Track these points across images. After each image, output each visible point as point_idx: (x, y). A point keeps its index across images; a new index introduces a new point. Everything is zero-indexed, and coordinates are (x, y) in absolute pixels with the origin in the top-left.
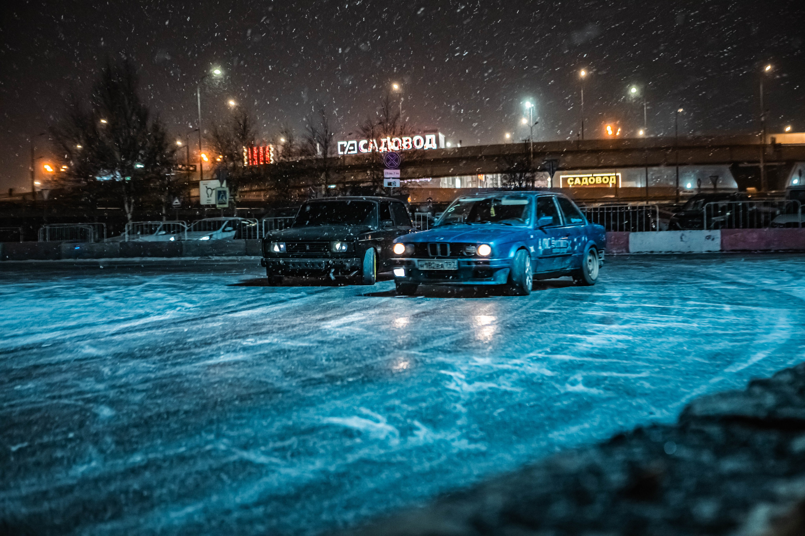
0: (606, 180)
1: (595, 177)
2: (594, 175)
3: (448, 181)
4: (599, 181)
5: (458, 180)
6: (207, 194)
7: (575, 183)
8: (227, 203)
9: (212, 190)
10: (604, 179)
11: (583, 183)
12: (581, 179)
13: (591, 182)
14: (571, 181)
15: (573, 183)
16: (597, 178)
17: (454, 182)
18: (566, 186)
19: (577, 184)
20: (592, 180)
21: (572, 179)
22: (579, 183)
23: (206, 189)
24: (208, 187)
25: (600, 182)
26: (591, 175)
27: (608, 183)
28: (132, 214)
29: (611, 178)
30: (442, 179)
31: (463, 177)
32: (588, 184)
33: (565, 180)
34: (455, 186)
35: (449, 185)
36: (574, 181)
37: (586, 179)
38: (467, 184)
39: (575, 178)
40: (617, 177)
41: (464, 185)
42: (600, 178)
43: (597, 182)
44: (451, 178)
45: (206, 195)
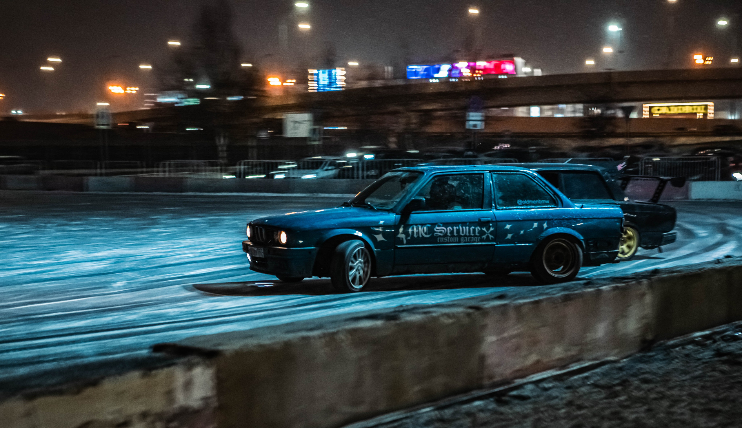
0: (696, 109)
5: (535, 109)
7: (663, 112)
10: (694, 108)
11: (672, 112)
12: (669, 107)
14: (658, 110)
15: (659, 112)
17: (530, 111)
18: (652, 115)
19: (665, 113)
20: (681, 109)
21: (659, 108)
22: (667, 112)
25: (688, 111)
30: (517, 108)
32: (677, 114)
33: (651, 109)
36: (661, 110)
37: (675, 108)
39: (662, 107)
42: (690, 107)
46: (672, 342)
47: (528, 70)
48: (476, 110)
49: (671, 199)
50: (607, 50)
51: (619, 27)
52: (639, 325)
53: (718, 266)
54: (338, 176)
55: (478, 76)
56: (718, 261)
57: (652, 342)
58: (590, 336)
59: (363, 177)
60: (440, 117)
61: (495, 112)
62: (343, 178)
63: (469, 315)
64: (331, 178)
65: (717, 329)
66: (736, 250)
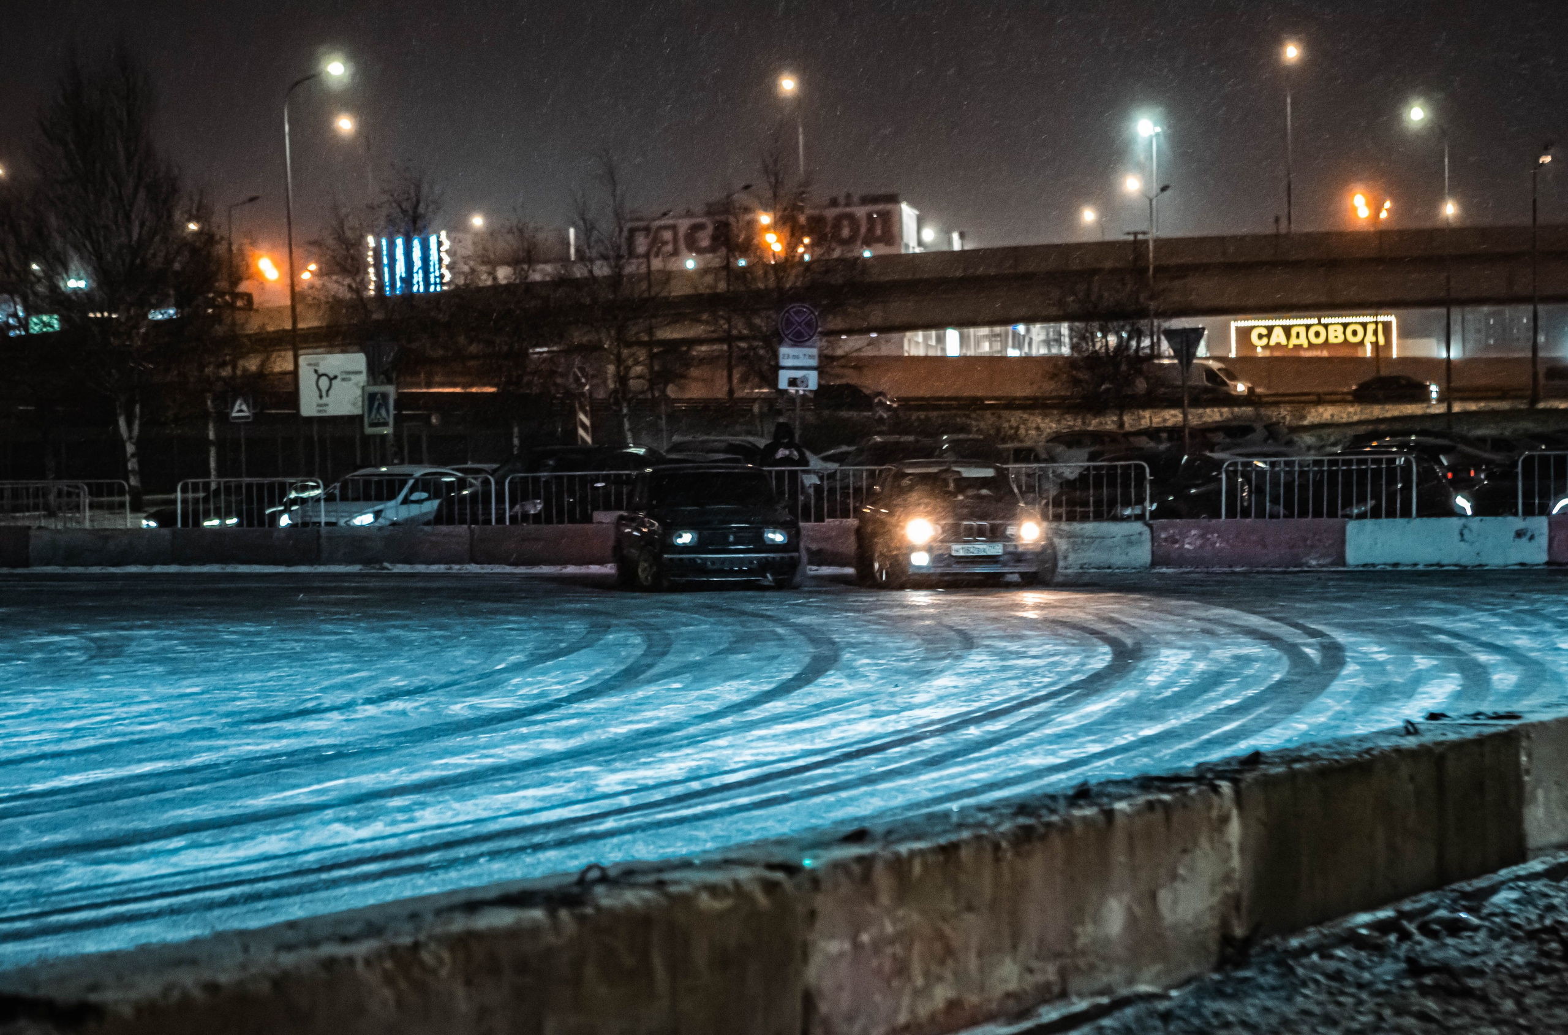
0: (1355, 333)
1: (1326, 326)
2: (1324, 321)
3: (926, 339)
4: (1336, 335)
5: (952, 336)
6: (320, 390)
7: (1272, 343)
8: (391, 421)
9: (332, 379)
10: (1349, 330)
11: (1294, 341)
12: (1287, 330)
13: (1314, 340)
14: (1260, 336)
15: (1264, 341)
16: (1330, 328)
17: (941, 340)
18: (1245, 353)
19: (1278, 344)
20: (1317, 334)
21: (1264, 332)
22: (1284, 342)
23: (315, 377)
24: (321, 371)
25: (1341, 339)
26: (1315, 321)
27: (1362, 343)
28: (139, 444)
29: (1371, 328)
30: (909, 334)
31: (966, 330)
32: (1306, 345)
33: (1244, 334)
34: (944, 349)
35: (928, 346)
36: (1269, 336)
37: (1302, 330)
38: (978, 344)
39: (1270, 329)
40: (1387, 326)
41: (968, 347)
42: (1340, 329)
43: (1332, 340)
44: (933, 333)
45: (317, 393)
46: (1295, 942)
47: (929, 235)
48: (799, 341)
49: (1301, 565)
50: (1132, 185)
51: (1155, 125)
52: (1214, 900)
53: (1411, 742)
54: (439, 518)
55: (804, 252)
56: (1410, 728)
57: (1248, 942)
58: (1086, 933)
59: (513, 519)
60: (702, 361)
61: (848, 344)
62: (450, 521)
63: (770, 887)
64: (428, 523)
65: (1407, 906)
66: (1458, 696)
